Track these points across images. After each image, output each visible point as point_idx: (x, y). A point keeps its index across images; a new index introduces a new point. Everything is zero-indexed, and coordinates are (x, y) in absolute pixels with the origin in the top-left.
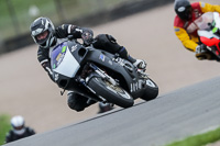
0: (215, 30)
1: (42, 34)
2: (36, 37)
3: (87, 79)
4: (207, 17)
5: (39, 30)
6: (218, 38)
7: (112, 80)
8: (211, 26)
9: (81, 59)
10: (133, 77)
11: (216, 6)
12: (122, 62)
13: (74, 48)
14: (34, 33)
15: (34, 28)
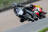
0: (38, 11)
1: (15, 6)
2: (13, 7)
3: (25, 15)
4: (36, 8)
5: (14, 5)
6: (39, 13)
7: (30, 16)
8: (37, 10)
9: (24, 11)
10: (34, 15)
11: (38, 6)
12: (32, 12)
13: (22, 9)
14: (13, 6)
15: (13, 5)
